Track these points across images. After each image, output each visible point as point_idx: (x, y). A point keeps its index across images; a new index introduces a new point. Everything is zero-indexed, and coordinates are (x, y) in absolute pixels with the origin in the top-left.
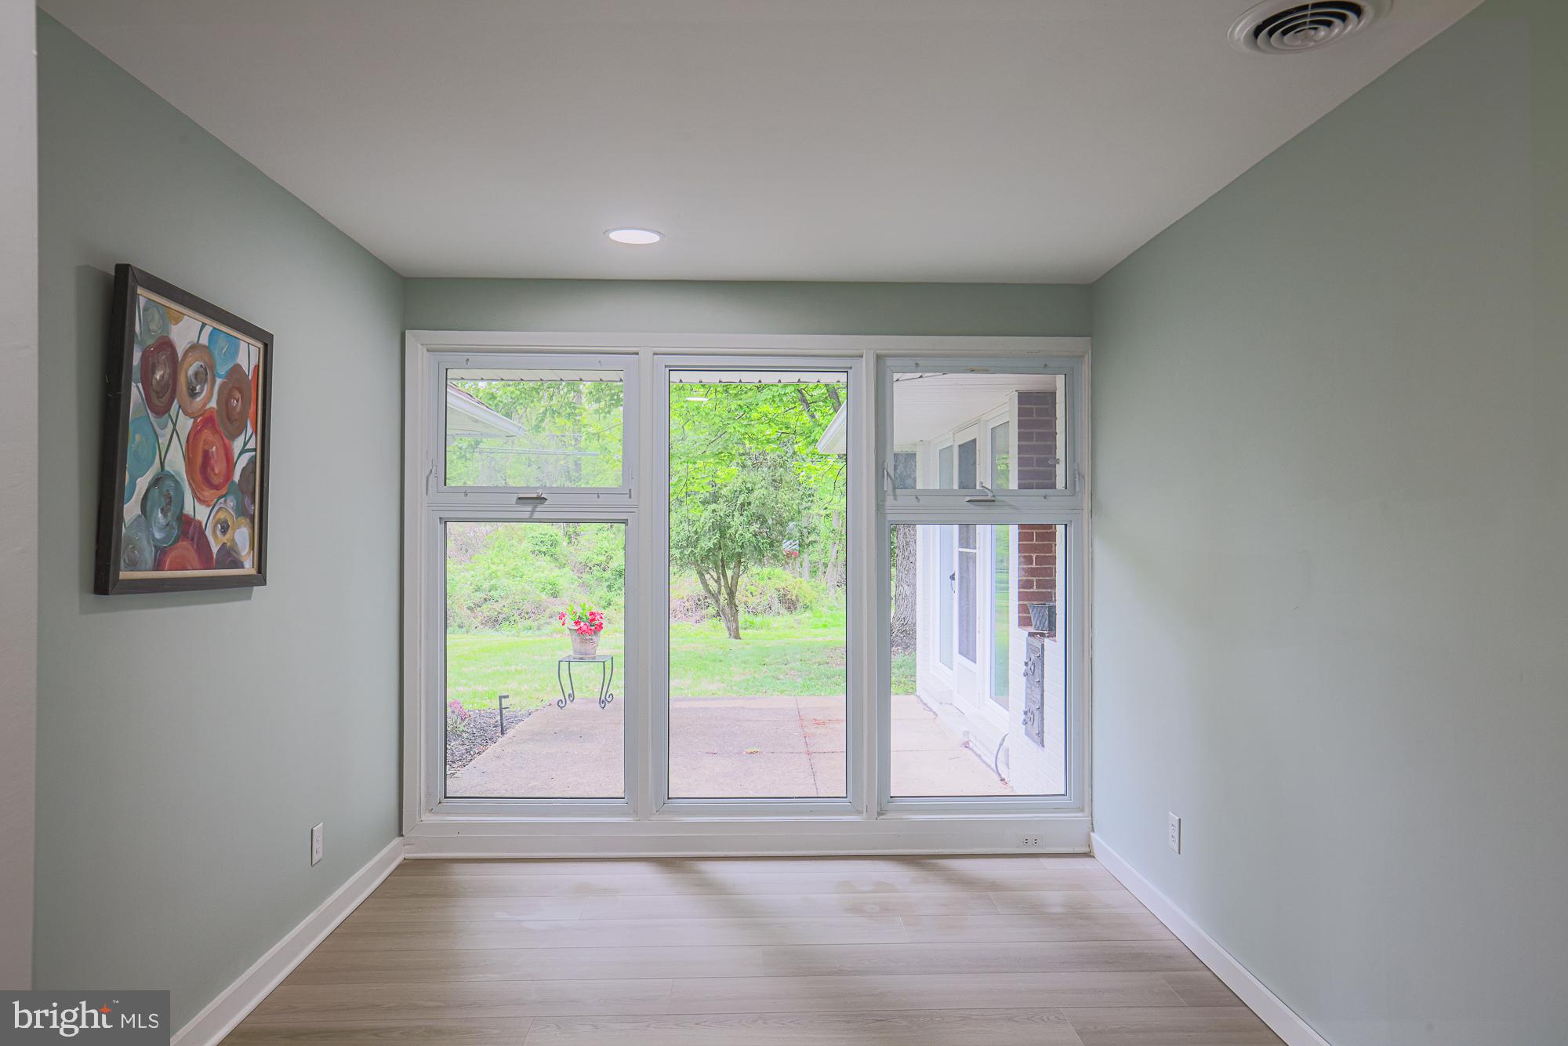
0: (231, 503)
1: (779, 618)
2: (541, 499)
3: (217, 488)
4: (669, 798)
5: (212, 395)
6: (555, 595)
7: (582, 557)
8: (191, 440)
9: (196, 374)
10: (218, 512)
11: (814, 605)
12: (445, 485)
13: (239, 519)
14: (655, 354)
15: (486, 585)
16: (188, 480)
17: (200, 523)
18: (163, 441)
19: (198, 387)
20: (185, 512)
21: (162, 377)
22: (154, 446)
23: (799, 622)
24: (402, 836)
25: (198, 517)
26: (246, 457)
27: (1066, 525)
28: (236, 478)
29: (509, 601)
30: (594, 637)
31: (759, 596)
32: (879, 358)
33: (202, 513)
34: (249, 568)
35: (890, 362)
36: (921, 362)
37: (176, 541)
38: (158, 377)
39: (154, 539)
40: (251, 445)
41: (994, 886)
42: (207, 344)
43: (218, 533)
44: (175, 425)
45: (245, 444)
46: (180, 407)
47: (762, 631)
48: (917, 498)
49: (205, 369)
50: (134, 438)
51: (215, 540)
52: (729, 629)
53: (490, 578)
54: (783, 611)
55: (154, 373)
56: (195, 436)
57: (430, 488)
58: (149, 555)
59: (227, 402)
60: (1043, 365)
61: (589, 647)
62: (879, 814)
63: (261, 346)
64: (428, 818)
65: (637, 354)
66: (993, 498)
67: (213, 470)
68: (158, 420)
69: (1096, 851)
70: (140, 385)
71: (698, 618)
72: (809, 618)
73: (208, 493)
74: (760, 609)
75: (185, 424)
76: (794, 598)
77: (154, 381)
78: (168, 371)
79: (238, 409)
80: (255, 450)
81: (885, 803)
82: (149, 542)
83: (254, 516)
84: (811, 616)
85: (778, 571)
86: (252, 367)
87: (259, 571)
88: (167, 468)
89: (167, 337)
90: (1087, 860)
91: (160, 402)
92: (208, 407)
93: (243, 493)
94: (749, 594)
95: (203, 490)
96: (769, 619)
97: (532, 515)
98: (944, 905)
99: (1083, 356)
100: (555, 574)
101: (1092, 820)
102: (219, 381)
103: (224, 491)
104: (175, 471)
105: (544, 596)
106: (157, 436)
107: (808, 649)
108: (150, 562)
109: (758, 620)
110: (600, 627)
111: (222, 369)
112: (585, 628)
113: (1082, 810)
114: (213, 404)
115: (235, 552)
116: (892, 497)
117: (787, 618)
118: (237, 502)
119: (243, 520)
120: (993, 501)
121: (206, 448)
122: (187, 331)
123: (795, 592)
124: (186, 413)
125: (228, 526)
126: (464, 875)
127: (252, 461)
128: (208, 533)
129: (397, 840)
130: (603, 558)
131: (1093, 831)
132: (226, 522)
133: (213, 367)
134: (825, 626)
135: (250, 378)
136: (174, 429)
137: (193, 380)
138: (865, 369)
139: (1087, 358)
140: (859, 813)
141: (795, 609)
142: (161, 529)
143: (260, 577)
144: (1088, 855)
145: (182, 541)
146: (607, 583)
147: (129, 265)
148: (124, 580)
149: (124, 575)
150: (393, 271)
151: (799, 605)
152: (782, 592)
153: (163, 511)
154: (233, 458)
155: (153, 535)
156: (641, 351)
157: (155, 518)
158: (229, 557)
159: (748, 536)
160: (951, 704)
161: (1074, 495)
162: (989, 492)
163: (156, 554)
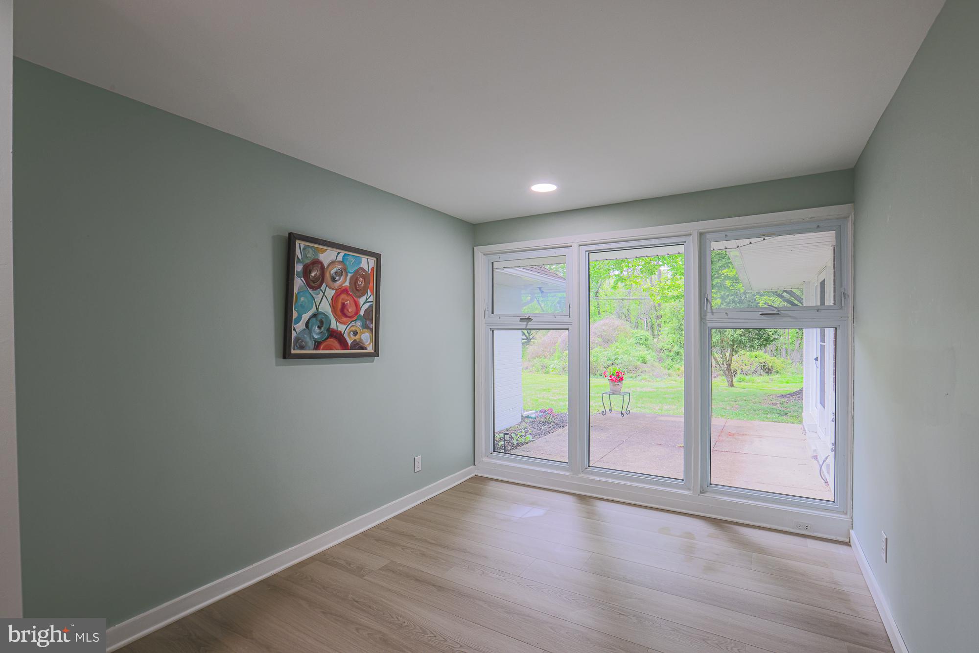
0: (359, 323)
1: (761, 378)
2: (529, 319)
3: (350, 317)
4: (589, 466)
5: (346, 280)
6: (645, 363)
7: (660, 345)
8: (334, 300)
9: (336, 273)
10: (351, 327)
11: (782, 371)
12: (493, 313)
13: (364, 330)
14: (580, 246)
15: (613, 358)
16: (334, 316)
17: (341, 332)
18: (318, 300)
19: (337, 278)
20: (332, 327)
21: (316, 275)
22: (313, 303)
23: (772, 380)
24: (475, 465)
25: (339, 329)
26: (367, 306)
27: (836, 328)
28: (362, 313)
29: (623, 365)
30: (619, 384)
31: (749, 366)
32: (701, 234)
33: (341, 328)
34: (370, 349)
35: (708, 236)
36: (728, 233)
37: (327, 339)
38: (313, 275)
39: (314, 338)
40: (371, 299)
41: (761, 550)
42: (342, 260)
43: (352, 336)
44: (324, 293)
45: (367, 299)
46: (327, 286)
47: (749, 384)
48: (726, 313)
49: (342, 271)
50: (300, 299)
51: (350, 339)
52: (728, 381)
53: (615, 354)
54: (763, 373)
55: (310, 272)
56: (336, 298)
57: (486, 316)
58: (311, 344)
59: (355, 283)
60: (817, 225)
61: (616, 388)
62: (701, 492)
63: (375, 259)
64: (485, 459)
65: (571, 246)
66: (778, 312)
67: (348, 310)
68: (315, 292)
69: (852, 543)
70: (302, 279)
71: (715, 375)
72: (778, 378)
73: (345, 319)
74: (749, 372)
75: (330, 293)
76: (770, 367)
77: (311, 276)
78: (319, 272)
79: (362, 285)
80: (373, 302)
81: (706, 486)
82: (311, 339)
83: (372, 329)
84: (779, 376)
85: (760, 353)
86: (370, 268)
87: (375, 351)
88: (320, 310)
89: (318, 259)
90: (845, 548)
91: (315, 284)
92: (344, 285)
93: (366, 319)
94: (744, 365)
95: (342, 318)
96: (756, 378)
97: (526, 327)
98: (717, 554)
99: (849, 217)
100: (645, 353)
101: (852, 522)
102: (350, 275)
103: (355, 318)
104: (326, 312)
105: (639, 363)
106: (314, 298)
107: (754, 395)
108: (312, 347)
109: (747, 378)
110: (622, 379)
111: (352, 270)
112: (614, 379)
113: (846, 514)
114: (347, 284)
115: (361, 343)
116: (710, 314)
117: (766, 377)
118: (362, 324)
119: (366, 331)
120: (779, 314)
121: (343, 302)
122: (327, 256)
123: (770, 365)
124: (330, 288)
125: (357, 333)
126: (492, 487)
127: (371, 306)
128: (346, 336)
129: (472, 467)
130: (670, 346)
131: (852, 528)
132: (356, 331)
133: (345, 270)
134: (787, 382)
135: (369, 272)
136: (324, 295)
137: (334, 275)
138: (693, 243)
139: (850, 219)
140: (689, 489)
141: (771, 373)
142: (318, 334)
143: (376, 353)
144: (847, 544)
145: (330, 338)
146: (672, 358)
147: (291, 233)
148: (293, 354)
149: (293, 352)
150: (466, 222)
151: (773, 371)
152: (763, 364)
153: (318, 327)
154: (360, 305)
155: (313, 337)
156: (573, 245)
157: (314, 330)
158: (358, 345)
159: (735, 336)
160: (816, 432)
161: (841, 308)
162: (774, 309)
163: (315, 344)
